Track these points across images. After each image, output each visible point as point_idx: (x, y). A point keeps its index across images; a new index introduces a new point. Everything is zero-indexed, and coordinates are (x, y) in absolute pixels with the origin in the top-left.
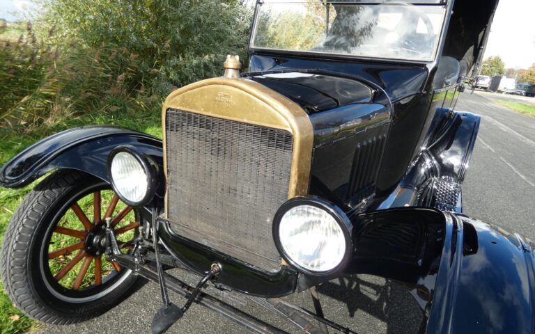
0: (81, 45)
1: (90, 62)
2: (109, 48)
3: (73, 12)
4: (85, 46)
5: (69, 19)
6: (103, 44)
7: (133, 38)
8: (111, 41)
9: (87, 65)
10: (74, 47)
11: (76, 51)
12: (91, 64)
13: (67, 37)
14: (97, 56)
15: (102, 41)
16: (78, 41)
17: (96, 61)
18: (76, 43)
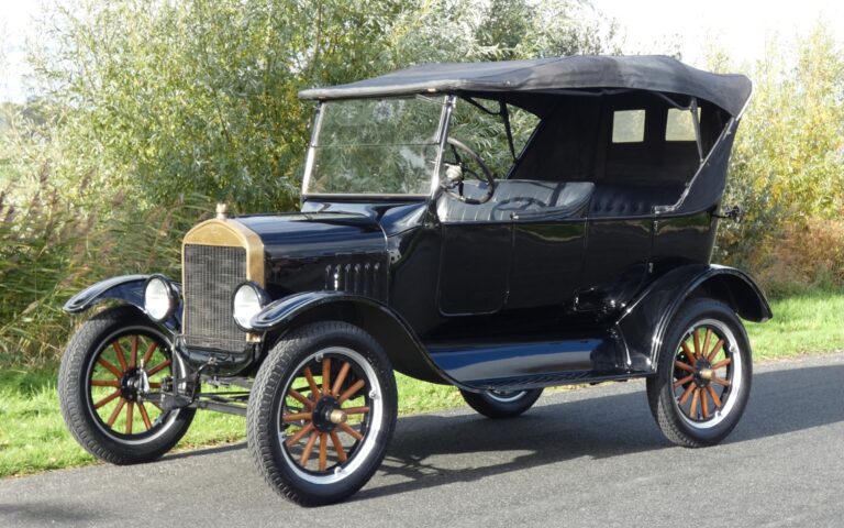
0: (135, 203)
1: (150, 239)
2: (194, 203)
3: (125, 128)
4: (144, 205)
5: (113, 145)
6: (182, 196)
7: (247, 177)
8: (200, 189)
9: (145, 246)
10: (122, 208)
11: (123, 217)
12: (151, 244)
13: (106, 187)
14: (167, 224)
15: (180, 191)
16: (129, 192)
17: (164, 234)
18: (126, 197)
